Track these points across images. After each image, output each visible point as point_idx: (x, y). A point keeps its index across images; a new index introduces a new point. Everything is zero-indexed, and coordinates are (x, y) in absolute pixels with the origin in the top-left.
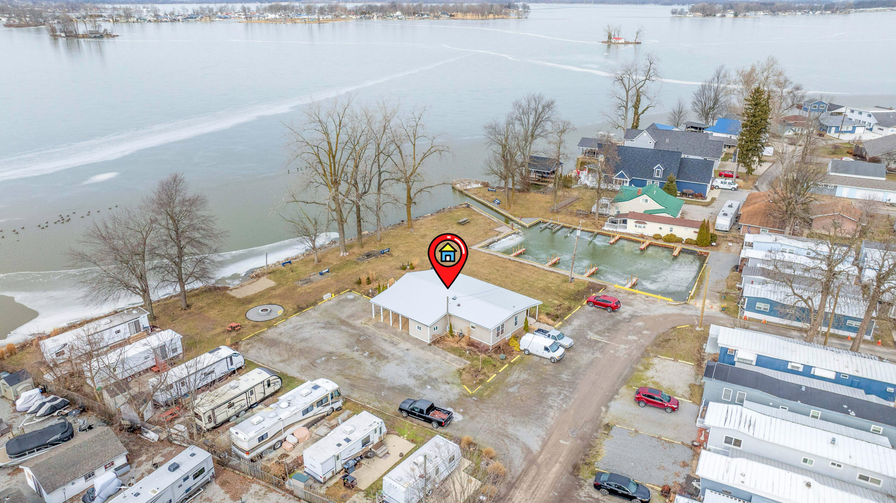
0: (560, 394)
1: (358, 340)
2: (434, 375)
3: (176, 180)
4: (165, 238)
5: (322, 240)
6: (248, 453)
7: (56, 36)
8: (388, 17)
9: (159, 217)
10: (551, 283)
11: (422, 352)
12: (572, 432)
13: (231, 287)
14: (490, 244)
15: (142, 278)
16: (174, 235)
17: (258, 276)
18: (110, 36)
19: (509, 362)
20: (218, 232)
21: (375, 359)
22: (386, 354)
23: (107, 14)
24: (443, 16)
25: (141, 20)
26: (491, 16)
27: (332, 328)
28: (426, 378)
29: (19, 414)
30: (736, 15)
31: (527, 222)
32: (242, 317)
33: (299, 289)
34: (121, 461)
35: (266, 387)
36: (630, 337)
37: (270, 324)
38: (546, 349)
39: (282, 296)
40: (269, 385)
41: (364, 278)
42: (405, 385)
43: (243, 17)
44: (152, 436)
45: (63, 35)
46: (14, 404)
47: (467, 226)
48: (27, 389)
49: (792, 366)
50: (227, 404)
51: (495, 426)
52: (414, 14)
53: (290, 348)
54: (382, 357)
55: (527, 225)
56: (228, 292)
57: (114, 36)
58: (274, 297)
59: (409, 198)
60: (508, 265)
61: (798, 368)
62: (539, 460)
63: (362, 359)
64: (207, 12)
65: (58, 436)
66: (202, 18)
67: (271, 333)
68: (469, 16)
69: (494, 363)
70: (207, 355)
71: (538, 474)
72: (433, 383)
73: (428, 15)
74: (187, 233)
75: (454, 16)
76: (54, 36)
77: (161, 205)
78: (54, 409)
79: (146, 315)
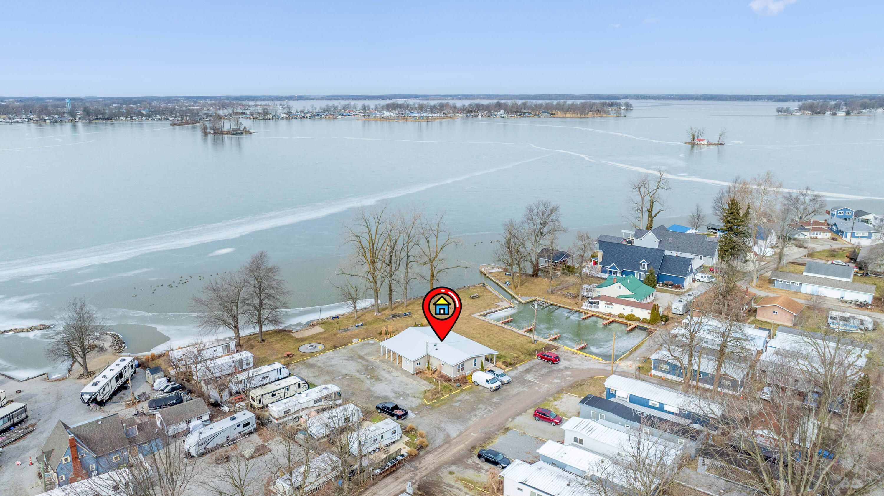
0: (486, 409)
1: (367, 368)
2: (408, 392)
3: (262, 255)
4: (252, 293)
5: (364, 304)
6: (277, 419)
7: (207, 132)
8: (492, 115)
9: (250, 279)
10: (518, 343)
11: (406, 378)
12: (481, 430)
13: (294, 331)
14: (488, 313)
15: (235, 317)
16: (258, 291)
17: (314, 325)
18: (247, 132)
19: (462, 389)
20: (286, 291)
21: (374, 380)
22: (381, 378)
23: (249, 111)
24: (544, 114)
25: (276, 117)
26: (590, 114)
27: (352, 360)
28: (402, 393)
29: (154, 391)
30: (848, 113)
31: (523, 300)
32: (297, 349)
33: (338, 335)
34: (206, 417)
35: (298, 387)
36: (555, 381)
37: (312, 355)
38: (487, 381)
39: (325, 339)
40: (299, 387)
41: (384, 330)
42: (387, 396)
43: (362, 114)
44: (226, 408)
45: (212, 132)
46: (153, 386)
47: (477, 300)
48: (160, 377)
49: (652, 403)
50: (271, 394)
51: (434, 422)
52: (516, 112)
53: (321, 370)
54: (378, 379)
55: (523, 302)
56: (291, 334)
57: (251, 133)
58: (320, 339)
59: (432, 275)
60: (493, 329)
61: (656, 404)
62: (452, 442)
63: (365, 379)
64: (332, 109)
65: (174, 401)
66: (327, 115)
67: (312, 360)
68: (568, 115)
69: (451, 388)
70: (266, 366)
71: (448, 448)
72: (405, 396)
73: (529, 113)
74: (267, 290)
75: (554, 114)
76: (205, 133)
77: (251, 271)
78: (173, 389)
79: (234, 342)
